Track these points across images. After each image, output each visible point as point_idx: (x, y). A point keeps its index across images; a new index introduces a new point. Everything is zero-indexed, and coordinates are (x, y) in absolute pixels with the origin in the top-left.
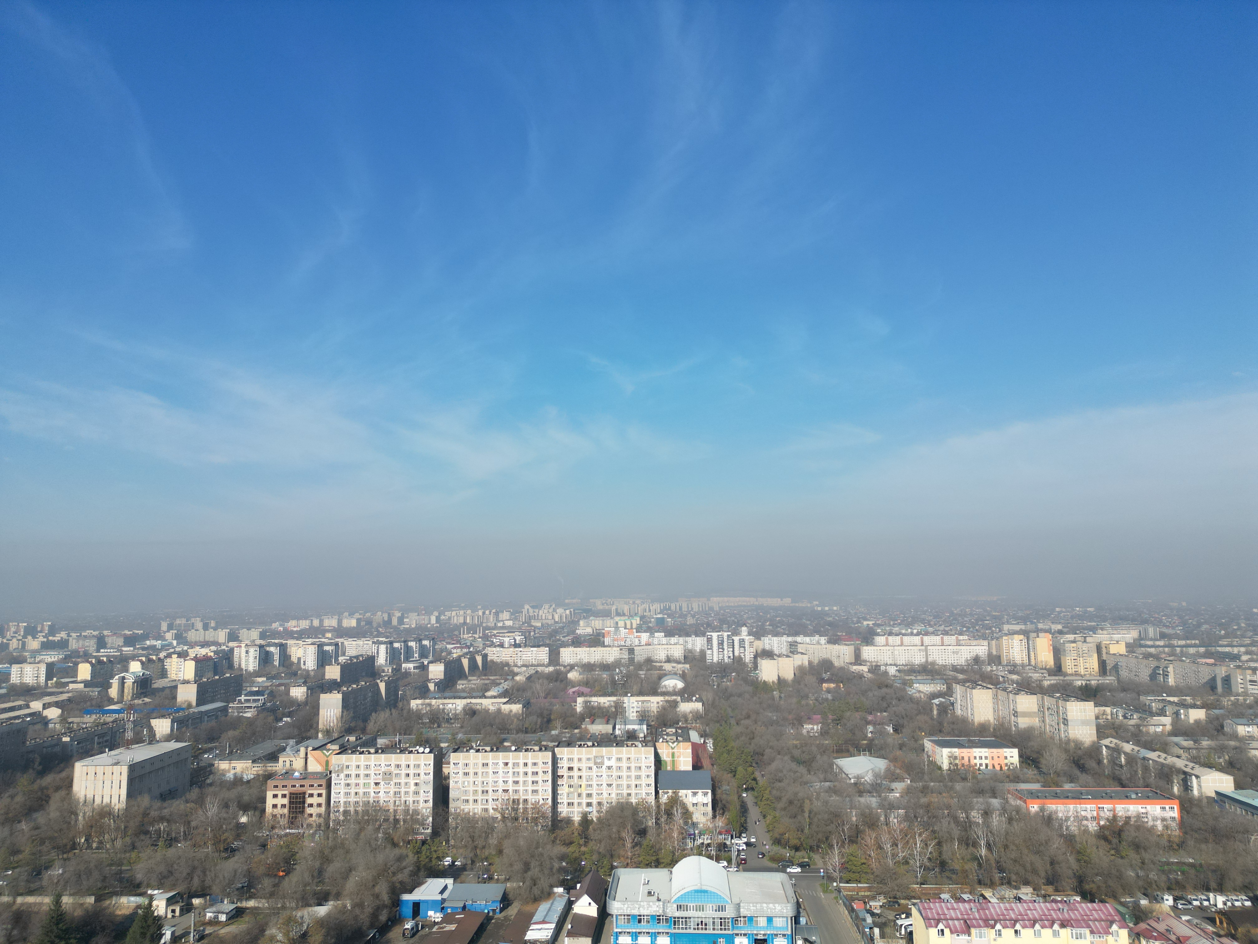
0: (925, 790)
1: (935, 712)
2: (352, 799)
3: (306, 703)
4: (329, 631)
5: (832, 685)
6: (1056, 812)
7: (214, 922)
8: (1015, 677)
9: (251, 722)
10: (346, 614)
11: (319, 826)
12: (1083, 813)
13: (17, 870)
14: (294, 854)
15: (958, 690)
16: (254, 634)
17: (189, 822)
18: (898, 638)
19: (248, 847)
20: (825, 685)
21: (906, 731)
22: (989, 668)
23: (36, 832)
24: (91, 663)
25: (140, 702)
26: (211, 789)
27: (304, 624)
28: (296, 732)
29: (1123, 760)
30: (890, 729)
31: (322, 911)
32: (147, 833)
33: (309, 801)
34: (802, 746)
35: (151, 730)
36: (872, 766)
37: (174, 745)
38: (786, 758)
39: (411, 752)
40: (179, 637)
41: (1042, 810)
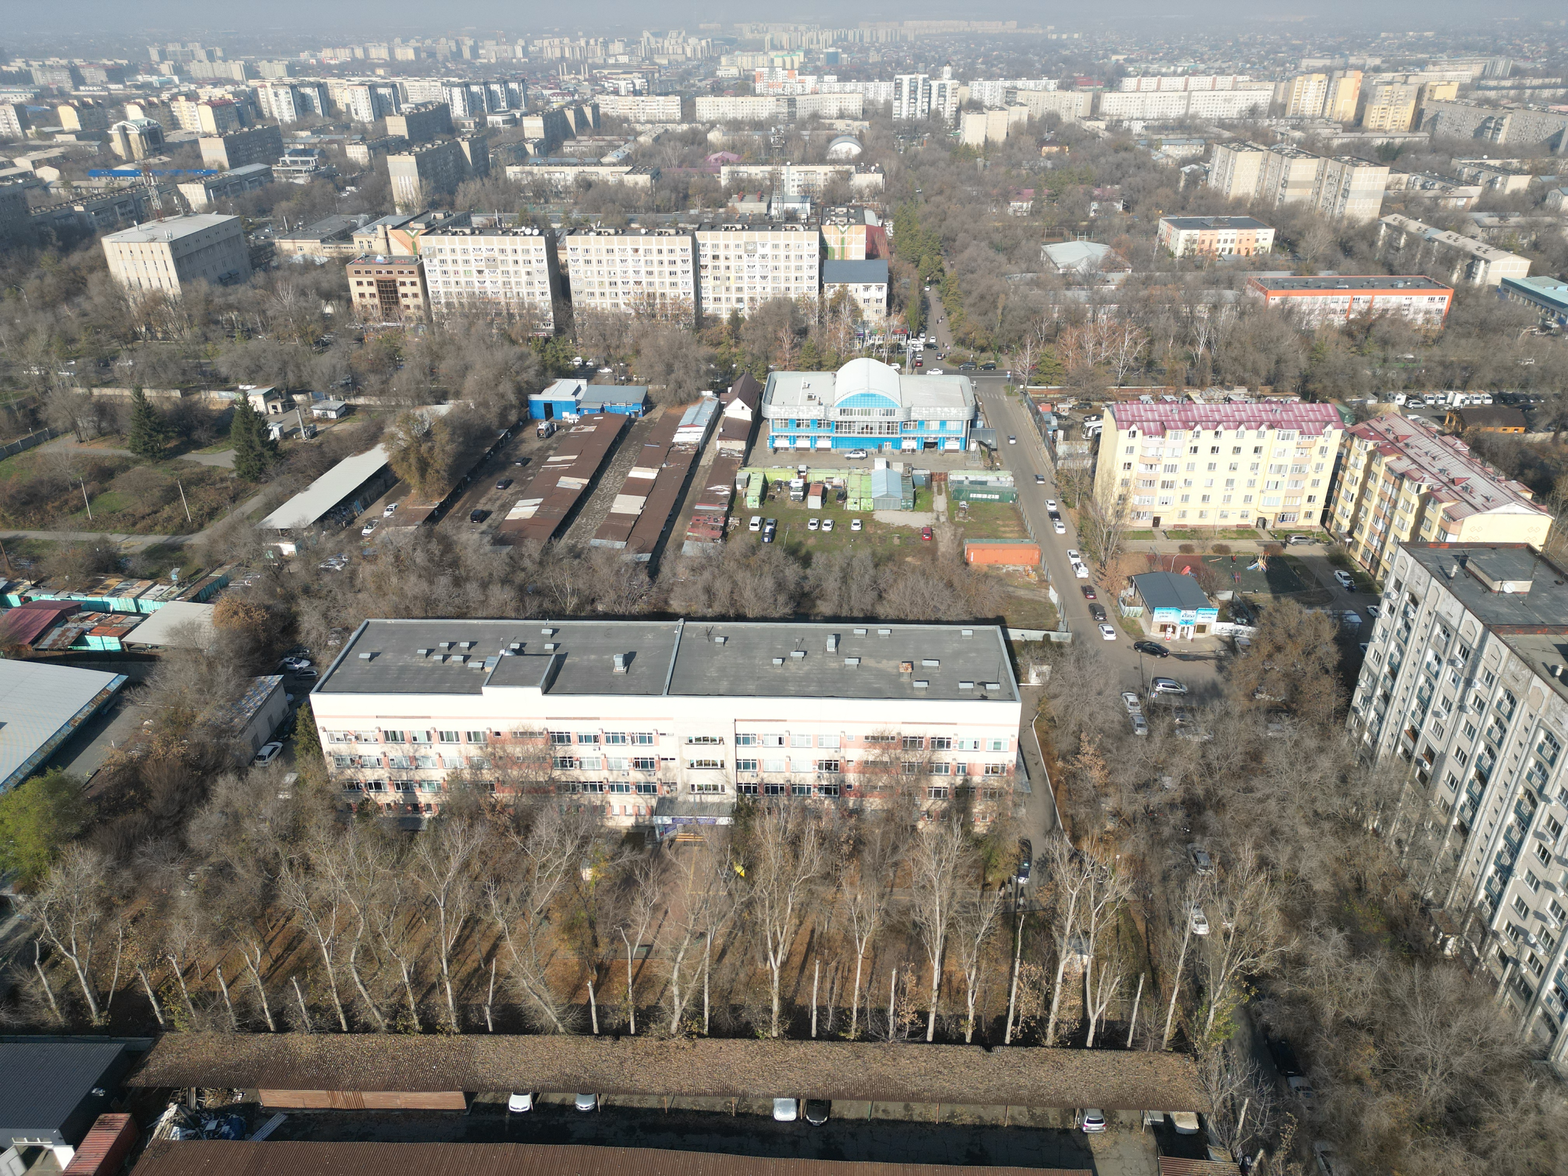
0: (1147, 282)
1: (1182, 184)
2: (454, 289)
3: (371, 168)
4: (380, 66)
5: (1055, 149)
6: (1300, 305)
7: (323, 419)
8: (1298, 134)
9: (306, 191)
10: (398, 40)
11: (421, 319)
12: (1333, 306)
13: (80, 360)
14: (397, 350)
15: (1219, 152)
16: (279, 68)
17: (264, 312)
18: (1155, 80)
19: (342, 341)
20: (1045, 149)
21: (1140, 209)
22: (1267, 122)
23: (85, 319)
24: (73, 105)
25: (156, 161)
26: (279, 273)
27: (343, 55)
28: (366, 205)
29: (1403, 241)
30: (1119, 207)
31: (443, 410)
32: (217, 322)
33: (402, 290)
34: (1004, 229)
35: (181, 197)
36: (1088, 253)
37: (216, 219)
38: (983, 244)
39: (516, 234)
40: (178, 70)
41: (1283, 302)
